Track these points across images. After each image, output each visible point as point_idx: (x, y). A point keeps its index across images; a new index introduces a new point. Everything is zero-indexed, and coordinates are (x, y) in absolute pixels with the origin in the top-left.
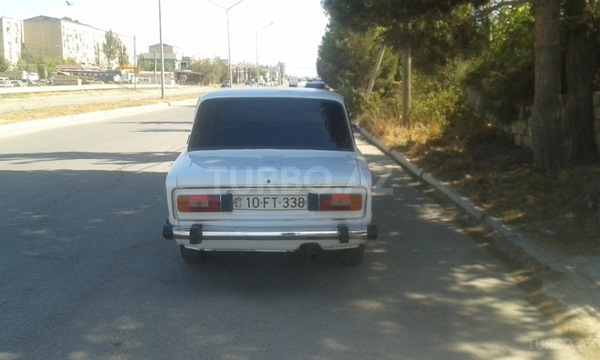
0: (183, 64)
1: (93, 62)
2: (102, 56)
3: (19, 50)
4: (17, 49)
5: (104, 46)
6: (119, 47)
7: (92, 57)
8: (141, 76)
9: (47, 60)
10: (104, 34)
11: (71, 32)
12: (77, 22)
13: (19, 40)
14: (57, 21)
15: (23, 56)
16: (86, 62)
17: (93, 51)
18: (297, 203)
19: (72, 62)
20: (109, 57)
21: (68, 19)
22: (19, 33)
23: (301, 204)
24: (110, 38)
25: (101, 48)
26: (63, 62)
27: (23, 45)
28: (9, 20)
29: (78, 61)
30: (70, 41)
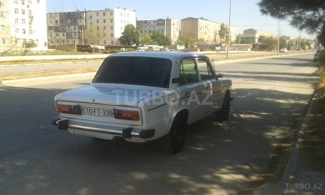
0: (260, 40)
1: (213, 40)
2: (218, 36)
3: (178, 34)
4: (177, 34)
5: (219, 32)
6: (227, 32)
7: (212, 37)
8: (233, 47)
9: (190, 39)
10: (220, 25)
11: (203, 25)
12: (206, 20)
13: (178, 30)
14: (197, 20)
15: (180, 38)
16: (209, 40)
17: (213, 34)
18: (109, 114)
19: (202, 40)
20: (221, 37)
21: (202, 18)
22: (179, 26)
23: (111, 114)
24: (222, 27)
25: (218, 32)
26: (198, 40)
27: (180, 32)
28: (174, 20)
29: (205, 40)
30: (202, 30)
